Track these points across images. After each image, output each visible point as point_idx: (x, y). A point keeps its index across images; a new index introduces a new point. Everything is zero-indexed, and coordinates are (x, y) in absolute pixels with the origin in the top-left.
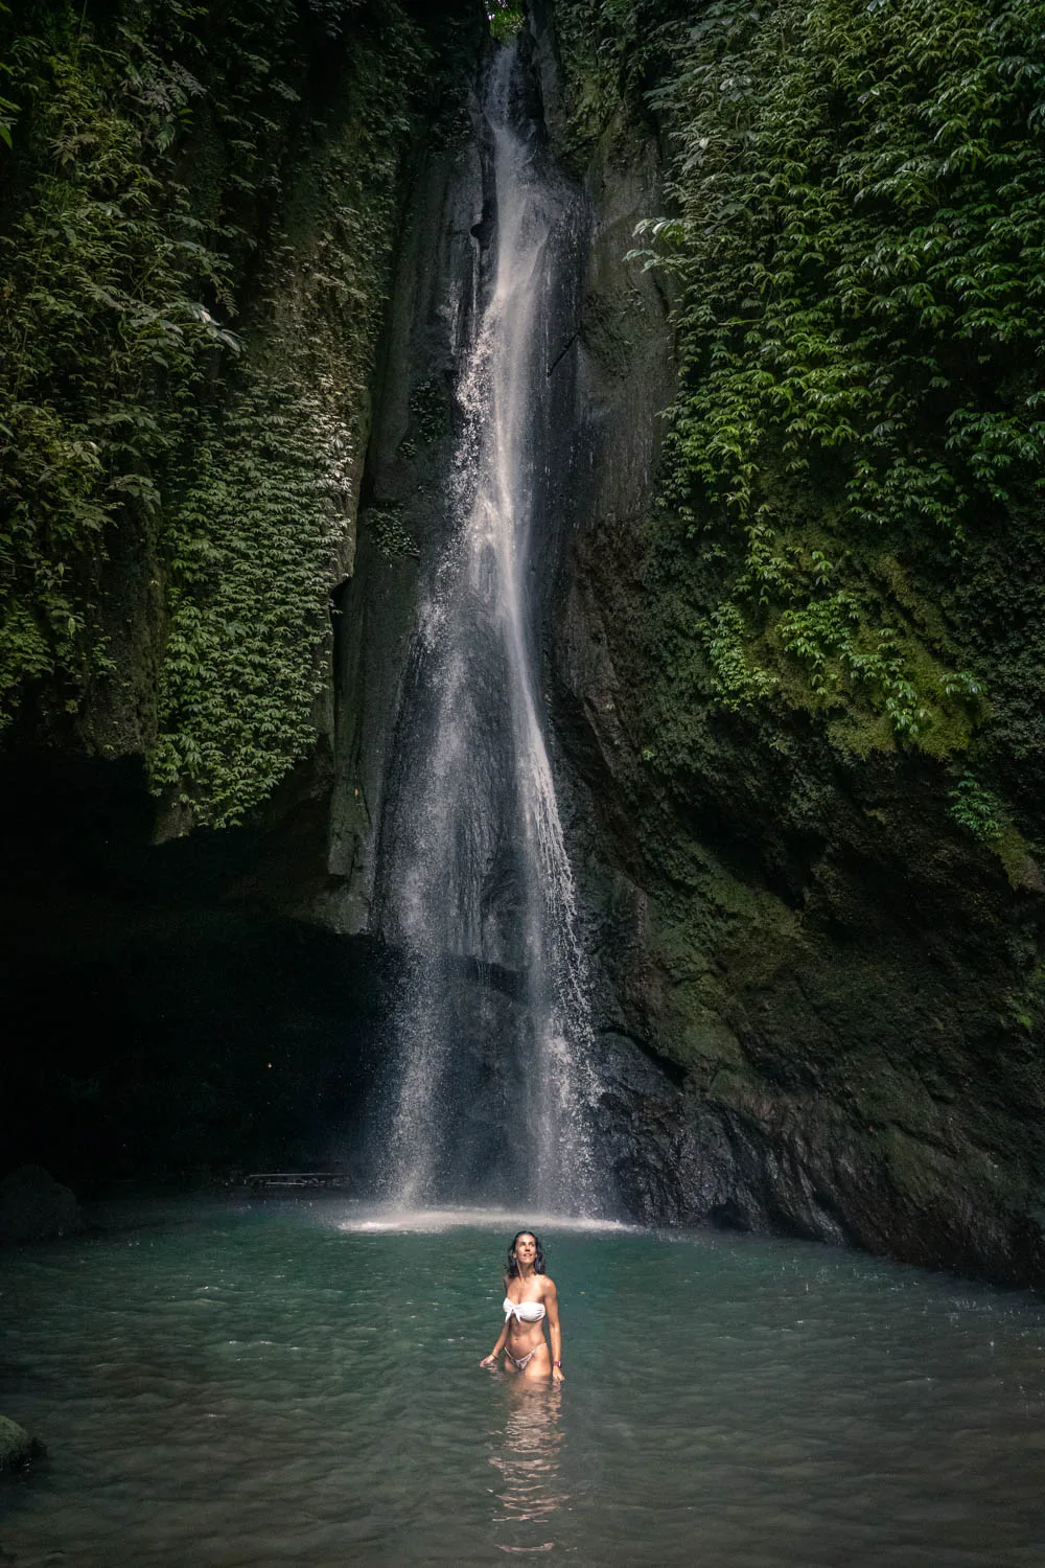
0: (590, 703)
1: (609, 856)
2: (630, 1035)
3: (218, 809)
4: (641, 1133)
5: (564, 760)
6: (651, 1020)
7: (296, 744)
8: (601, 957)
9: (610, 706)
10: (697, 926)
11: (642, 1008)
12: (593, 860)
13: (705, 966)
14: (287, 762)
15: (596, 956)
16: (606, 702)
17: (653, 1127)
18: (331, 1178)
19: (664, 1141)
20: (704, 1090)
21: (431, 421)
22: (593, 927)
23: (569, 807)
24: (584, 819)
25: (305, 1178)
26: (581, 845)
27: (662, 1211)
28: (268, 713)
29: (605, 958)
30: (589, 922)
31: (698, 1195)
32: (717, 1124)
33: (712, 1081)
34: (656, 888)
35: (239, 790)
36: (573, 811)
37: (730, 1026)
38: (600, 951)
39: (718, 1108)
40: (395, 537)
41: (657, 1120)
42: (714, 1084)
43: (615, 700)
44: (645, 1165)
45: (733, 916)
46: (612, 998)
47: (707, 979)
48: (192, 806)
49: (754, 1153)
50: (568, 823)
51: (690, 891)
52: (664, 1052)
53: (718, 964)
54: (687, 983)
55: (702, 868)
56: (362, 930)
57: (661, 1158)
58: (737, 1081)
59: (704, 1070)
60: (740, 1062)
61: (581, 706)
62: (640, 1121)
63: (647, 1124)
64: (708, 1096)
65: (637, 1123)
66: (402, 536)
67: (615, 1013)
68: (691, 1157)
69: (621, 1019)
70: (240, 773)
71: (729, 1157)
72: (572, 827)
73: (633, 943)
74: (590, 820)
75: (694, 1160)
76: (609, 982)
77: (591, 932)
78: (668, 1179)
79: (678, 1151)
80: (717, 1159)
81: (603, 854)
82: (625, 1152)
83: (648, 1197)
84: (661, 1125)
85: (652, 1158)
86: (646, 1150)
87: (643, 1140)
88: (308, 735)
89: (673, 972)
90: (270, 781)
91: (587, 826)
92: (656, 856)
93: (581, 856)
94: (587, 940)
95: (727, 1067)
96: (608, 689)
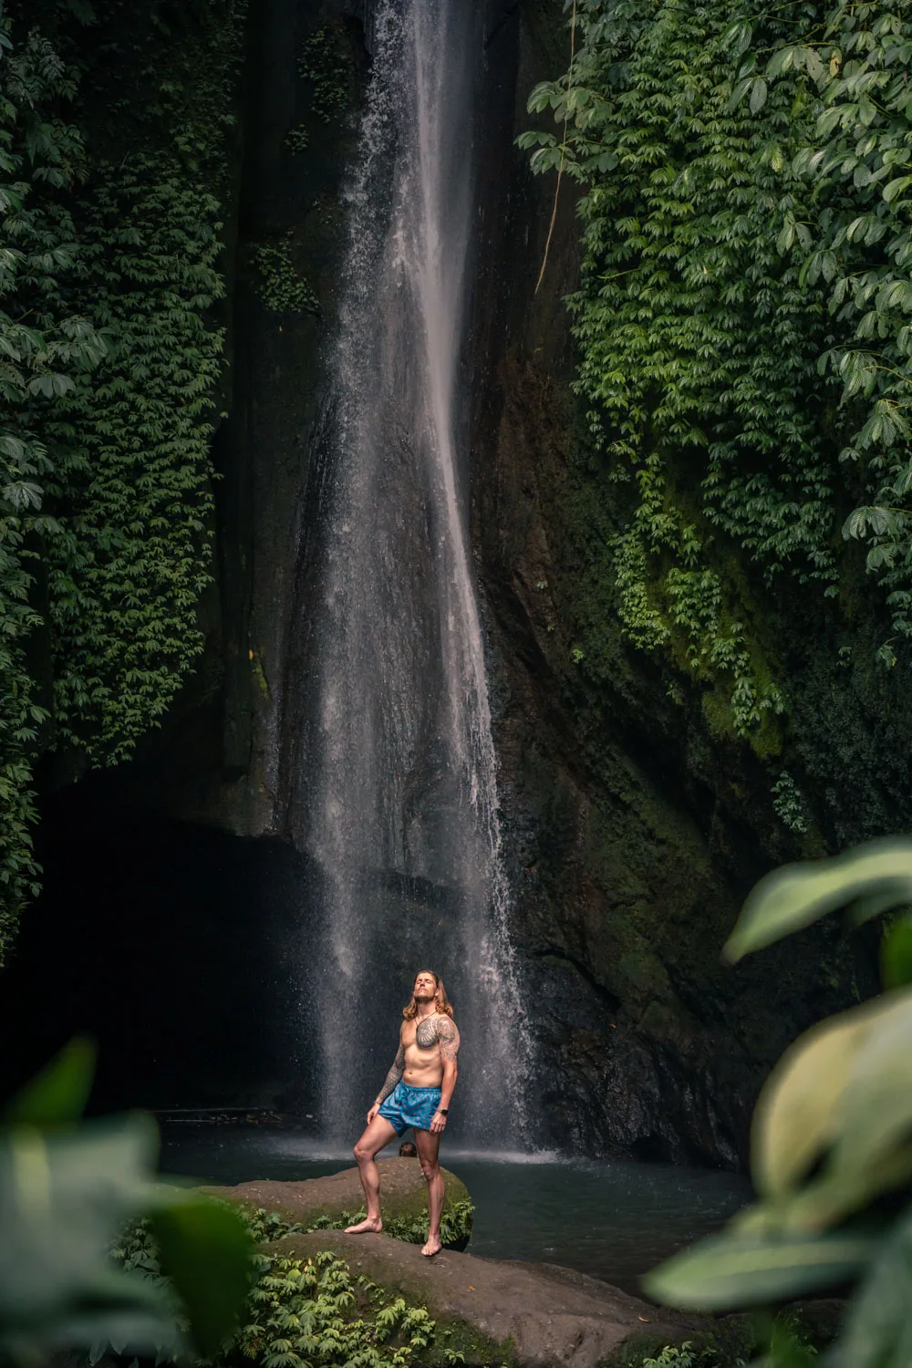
0: (519, 576)
1: (551, 751)
2: (570, 958)
3: (109, 745)
4: (570, 1065)
5: (497, 632)
6: (589, 944)
7: (183, 657)
8: (539, 870)
9: (541, 585)
10: (631, 846)
11: (580, 930)
12: (533, 753)
13: (640, 890)
14: (173, 682)
15: (534, 870)
16: (537, 578)
17: (582, 1060)
18: (245, 1113)
19: (594, 1074)
20: (635, 1022)
21: (327, 91)
22: (531, 835)
23: (503, 690)
24: (521, 706)
25: (214, 1114)
26: (519, 736)
27: (589, 1145)
28: (150, 627)
29: (544, 873)
30: (526, 829)
31: (623, 1127)
32: (647, 1058)
33: (643, 1013)
34: (597, 795)
35: (129, 723)
36: (508, 695)
37: (661, 957)
38: (538, 863)
39: (647, 1040)
40: (284, 281)
41: (585, 1053)
42: (646, 1016)
43: (548, 577)
44: (573, 1098)
45: (662, 842)
46: (550, 918)
47: (641, 904)
48: (84, 748)
49: (675, 1086)
50: (502, 711)
51: (626, 807)
52: (601, 980)
53: (651, 890)
54: (622, 906)
55: (635, 785)
56: (267, 830)
57: (590, 1091)
58: (665, 1013)
59: (635, 1000)
60: (670, 994)
61: (511, 579)
62: (569, 1054)
63: (576, 1057)
64: (639, 1027)
65: (566, 1056)
66: (294, 281)
67: (552, 935)
68: (617, 1090)
69: (560, 941)
70: (127, 702)
71: (656, 1090)
72: (506, 715)
73: (573, 858)
74: (528, 707)
75: (621, 1093)
76: (548, 899)
77: (528, 842)
78: (594, 1111)
79: (605, 1083)
80: (643, 1092)
81: (544, 748)
82: (553, 1087)
83: (576, 1130)
84: (590, 1058)
85: (580, 1090)
86: (575, 1083)
87: (571, 1073)
88: (195, 642)
89: (610, 894)
90: (158, 706)
91: (526, 714)
92: (593, 763)
93: (518, 749)
94: (523, 850)
95: (657, 998)
96: (540, 562)
